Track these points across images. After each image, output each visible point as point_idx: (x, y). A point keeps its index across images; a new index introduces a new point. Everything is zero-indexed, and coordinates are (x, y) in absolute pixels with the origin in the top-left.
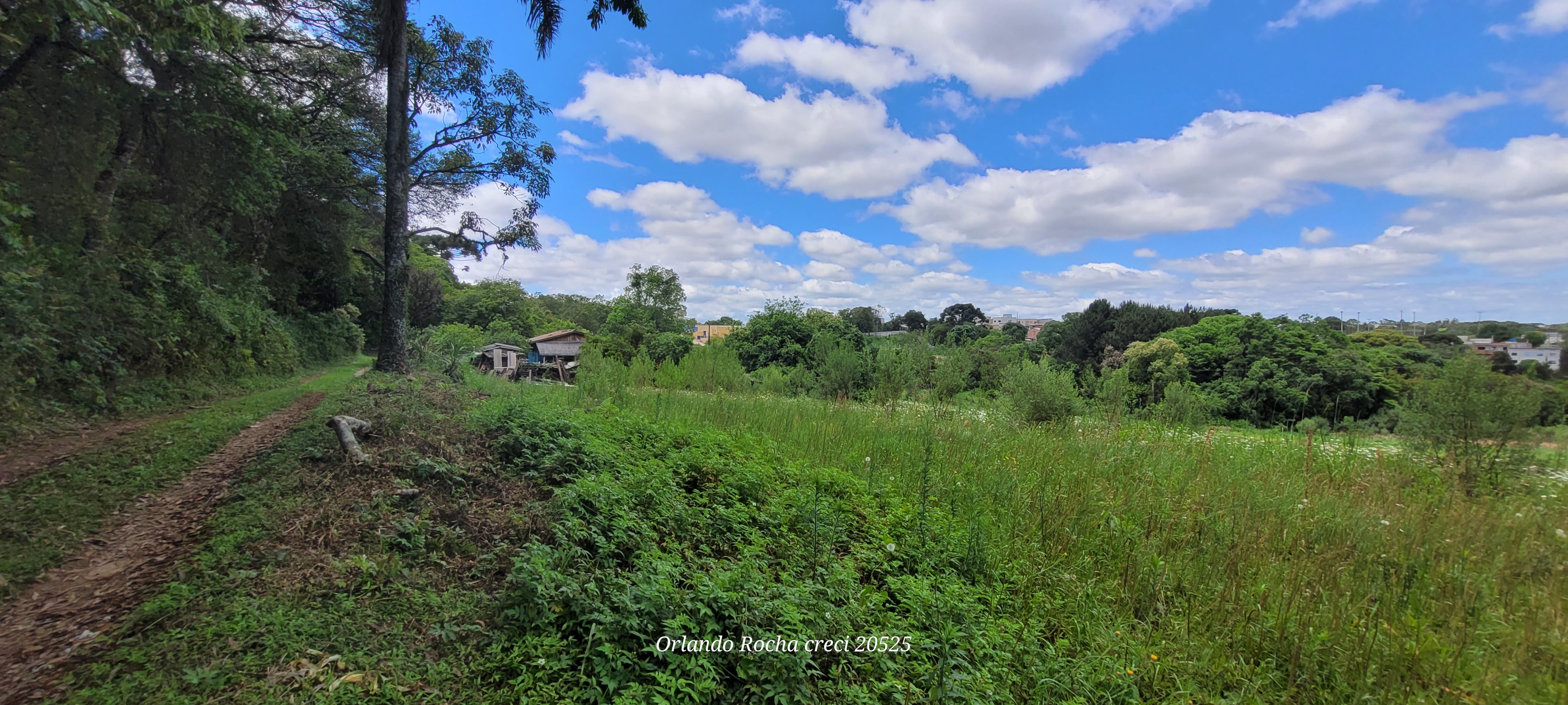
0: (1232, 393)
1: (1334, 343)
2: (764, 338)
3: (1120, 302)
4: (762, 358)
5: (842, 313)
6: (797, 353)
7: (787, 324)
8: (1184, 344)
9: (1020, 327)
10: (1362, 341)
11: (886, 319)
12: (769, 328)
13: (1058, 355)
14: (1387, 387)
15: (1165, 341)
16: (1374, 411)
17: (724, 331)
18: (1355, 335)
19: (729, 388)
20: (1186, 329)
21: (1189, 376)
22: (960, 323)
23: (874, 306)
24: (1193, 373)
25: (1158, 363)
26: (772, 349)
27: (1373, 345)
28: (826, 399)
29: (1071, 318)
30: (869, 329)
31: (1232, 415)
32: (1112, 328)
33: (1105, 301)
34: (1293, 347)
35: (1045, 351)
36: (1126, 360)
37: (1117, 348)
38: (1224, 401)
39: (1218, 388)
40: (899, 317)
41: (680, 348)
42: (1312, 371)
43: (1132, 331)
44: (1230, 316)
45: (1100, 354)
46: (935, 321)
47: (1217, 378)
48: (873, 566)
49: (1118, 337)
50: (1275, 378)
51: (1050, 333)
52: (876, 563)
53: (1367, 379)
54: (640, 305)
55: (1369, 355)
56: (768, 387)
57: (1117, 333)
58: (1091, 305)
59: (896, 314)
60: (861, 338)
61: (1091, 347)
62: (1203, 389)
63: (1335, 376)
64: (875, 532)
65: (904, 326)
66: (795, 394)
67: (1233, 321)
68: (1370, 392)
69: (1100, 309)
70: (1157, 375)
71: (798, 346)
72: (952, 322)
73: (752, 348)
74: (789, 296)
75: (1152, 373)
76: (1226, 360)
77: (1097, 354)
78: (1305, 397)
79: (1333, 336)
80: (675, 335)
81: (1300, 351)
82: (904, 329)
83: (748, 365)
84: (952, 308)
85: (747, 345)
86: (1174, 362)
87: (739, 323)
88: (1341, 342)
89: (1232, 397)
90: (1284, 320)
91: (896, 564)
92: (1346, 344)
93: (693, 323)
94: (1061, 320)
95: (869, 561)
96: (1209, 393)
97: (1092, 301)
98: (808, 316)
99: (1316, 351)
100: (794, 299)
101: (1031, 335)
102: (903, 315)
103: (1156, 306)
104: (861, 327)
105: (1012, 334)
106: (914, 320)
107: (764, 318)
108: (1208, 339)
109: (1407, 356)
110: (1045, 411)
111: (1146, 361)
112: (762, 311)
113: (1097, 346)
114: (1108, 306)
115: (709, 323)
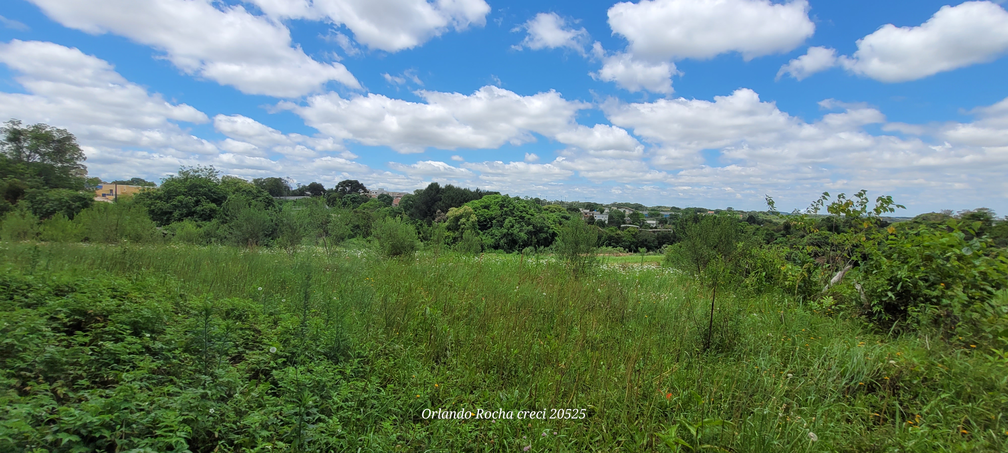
0: (496, 236)
1: (537, 210)
2: (179, 198)
3: (445, 185)
4: (176, 214)
5: (255, 181)
6: (213, 211)
7: (202, 187)
8: (475, 209)
9: (389, 197)
10: (547, 210)
11: (294, 187)
12: (183, 190)
13: (411, 215)
14: (556, 231)
15: (467, 207)
16: (551, 243)
17: (135, 190)
18: (545, 207)
19: (137, 239)
20: (476, 201)
21: (478, 227)
22: (349, 192)
23: (284, 177)
24: (479, 225)
25: (463, 220)
26: (189, 208)
27: (551, 212)
28: (238, 246)
29: (419, 193)
30: (280, 194)
31: (496, 247)
32: (441, 200)
33: (437, 183)
34: (521, 212)
35: (403, 212)
36: (447, 218)
37: (443, 211)
38: (493, 240)
39: (490, 233)
40: (304, 187)
41: (77, 204)
42: (529, 225)
43: (450, 202)
44: (496, 195)
45: (434, 214)
46: (331, 191)
47: (489, 228)
48: (263, 366)
49: (443, 205)
50: (514, 228)
51: (406, 201)
52: (265, 363)
53: (549, 228)
54: (20, 161)
55: (549, 217)
56: (181, 238)
57: (443, 202)
58: (429, 186)
59: (302, 184)
60: (272, 200)
61: (429, 210)
62: (484, 234)
63: (537, 227)
64: (266, 341)
65: (308, 193)
66: (209, 242)
67: (497, 198)
68: (550, 234)
69: (434, 187)
70: (462, 226)
71: (213, 205)
72: (344, 192)
73: (166, 206)
74: (203, 165)
75: (460, 226)
76: (494, 219)
77: (432, 215)
78: (525, 237)
79: (537, 207)
80: (71, 192)
81: (524, 214)
82: (308, 195)
83: (162, 220)
84: (344, 182)
85: (159, 203)
86: (471, 220)
87: (153, 184)
88: (540, 210)
89: (496, 238)
90: (518, 198)
91: (280, 361)
92: (542, 211)
93: (96, 182)
94: (413, 194)
95: (258, 363)
96: (487, 236)
97: (430, 183)
98: (224, 182)
99: (531, 214)
100: (209, 167)
101: (396, 202)
102: (307, 185)
103: (463, 188)
104: (272, 192)
105: (384, 201)
106: (316, 189)
107: (180, 181)
108: (487, 207)
109: (563, 217)
110: (399, 248)
111: (457, 219)
112: (176, 175)
113: (432, 210)
114: (439, 186)
115: (116, 183)
